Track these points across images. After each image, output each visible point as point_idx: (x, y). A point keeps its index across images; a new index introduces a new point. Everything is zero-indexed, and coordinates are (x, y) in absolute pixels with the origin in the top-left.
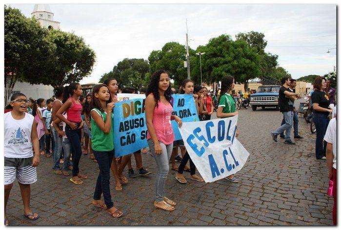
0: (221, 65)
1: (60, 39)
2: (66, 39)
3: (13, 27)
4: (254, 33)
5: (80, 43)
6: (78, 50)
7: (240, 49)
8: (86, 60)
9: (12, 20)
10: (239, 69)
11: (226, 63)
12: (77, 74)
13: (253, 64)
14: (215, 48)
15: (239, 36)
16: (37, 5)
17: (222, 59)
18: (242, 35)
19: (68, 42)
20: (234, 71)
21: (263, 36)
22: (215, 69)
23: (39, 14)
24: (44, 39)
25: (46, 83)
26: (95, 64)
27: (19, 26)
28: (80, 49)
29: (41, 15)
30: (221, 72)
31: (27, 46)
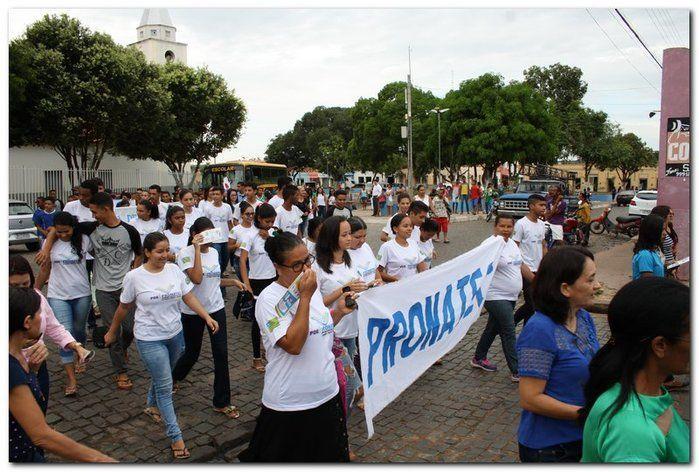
0: (478, 133)
1: (179, 82)
2: (191, 81)
3: (100, 67)
4: (560, 67)
5: (218, 86)
6: (212, 101)
7: (516, 104)
8: (229, 118)
9: (99, 56)
10: (512, 143)
11: (486, 129)
12: (213, 141)
13: (541, 133)
14: (468, 101)
15: (531, 73)
16: (147, 12)
17: (480, 121)
18: (538, 70)
19: (193, 87)
20: (500, 147)
21: (579, 73)
22: (465, 140)
23: (149, 29)
24: (151, 87)
26: (244, 125)
27: (110, 65)
28: (216, 98)
29: (154, 32)
30: (477, 146)
31: (121, 99)
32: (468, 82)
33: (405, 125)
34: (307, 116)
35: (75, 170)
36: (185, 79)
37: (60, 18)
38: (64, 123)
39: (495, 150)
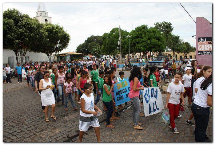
0: (141, 43)
2: (53, 29)
3: (25, 25)
4: (165, 23)
5: (61, 30)
6: (60, 34)
7: (152, 34)
8: (65, 40)
9: (25, 21)
10: (151, 46)
11: (143, 42)
12: (60, 47)
13: (160, 42)
14: (138, 33)
15: (156, 24)
17: (142, 40)
18: (158, 23)
20: (148, 47)
21: (171, 24)
22: (137, 45)
23: (40, 13)
24: (41, 30)
25: (43, 52)
26: (70, 41)
27: (28, 24)
28: (61, 34)
29: (41, 13)
30: (141, 47)
31: (32, 34)
32: (138, 27)
33: (119, 41)
34: (88, 39)
35: (18, 56)
36: (51, 28)
37: (13, 10)
38: (14, 42)
39: (146, 48)
